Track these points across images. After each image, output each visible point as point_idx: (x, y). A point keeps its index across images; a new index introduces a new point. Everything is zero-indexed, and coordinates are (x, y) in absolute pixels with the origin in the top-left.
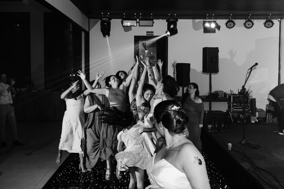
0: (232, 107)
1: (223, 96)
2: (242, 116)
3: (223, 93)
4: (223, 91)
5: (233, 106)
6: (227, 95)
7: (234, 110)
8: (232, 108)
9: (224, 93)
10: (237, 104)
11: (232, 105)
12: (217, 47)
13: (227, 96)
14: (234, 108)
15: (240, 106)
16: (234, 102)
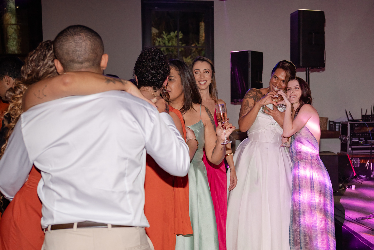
0: (350, 145)
1: (328, 129)
2: (370, 165)
3: (327, 121)
4: (327, 118)
5: (353, 144)
6: (335, 126)
7: (354, 152)
8: (350, 149)
9: (330, 122)
10: (360, 140)
11: (349, 142)
12: (321, 11)
13: (337, 127)
14: (353, 149)
15: (366, 143)
16: (353, 136)
